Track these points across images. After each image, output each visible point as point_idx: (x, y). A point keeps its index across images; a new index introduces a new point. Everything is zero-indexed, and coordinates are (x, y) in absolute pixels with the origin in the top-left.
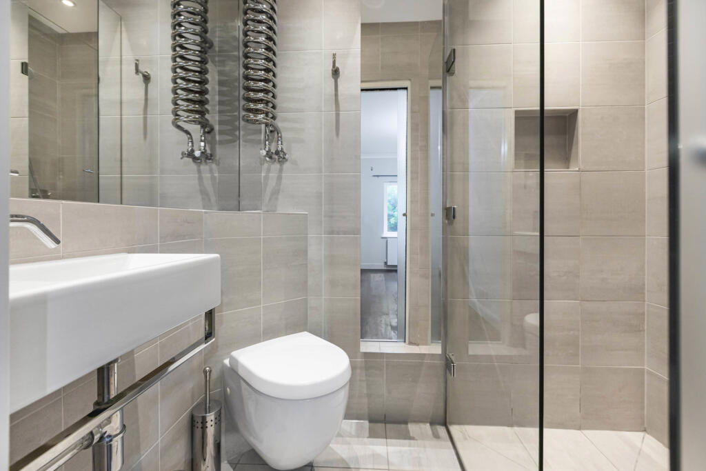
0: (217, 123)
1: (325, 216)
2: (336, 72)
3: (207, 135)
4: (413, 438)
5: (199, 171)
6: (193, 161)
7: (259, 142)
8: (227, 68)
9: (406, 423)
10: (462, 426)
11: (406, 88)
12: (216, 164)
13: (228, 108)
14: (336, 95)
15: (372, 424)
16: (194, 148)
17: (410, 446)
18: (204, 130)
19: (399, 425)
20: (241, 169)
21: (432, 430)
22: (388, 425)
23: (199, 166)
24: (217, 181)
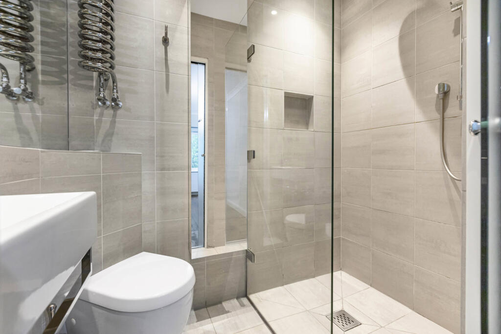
0: (40, 63)
1: (157, 156)
2: (165, 41)
3: (27, 73)
4: (228, 312)
5: (16, 109)
6: (7, 98)
7: (91, 88)
8: (52, 11)
9: (220, 302)
10: (256, 294)
11: (204, 64)
12: (39, 104)
13: (54, 50)
14: (166, 60)
15: (196, 311)
16: (10, 84)
17: (228, 318)
18: (25, 67)
19: (216, 306)
20: (70, 110)
21: (239, 302)
22: (208, 308)
23: (16, 104)
24: (41, 120)
